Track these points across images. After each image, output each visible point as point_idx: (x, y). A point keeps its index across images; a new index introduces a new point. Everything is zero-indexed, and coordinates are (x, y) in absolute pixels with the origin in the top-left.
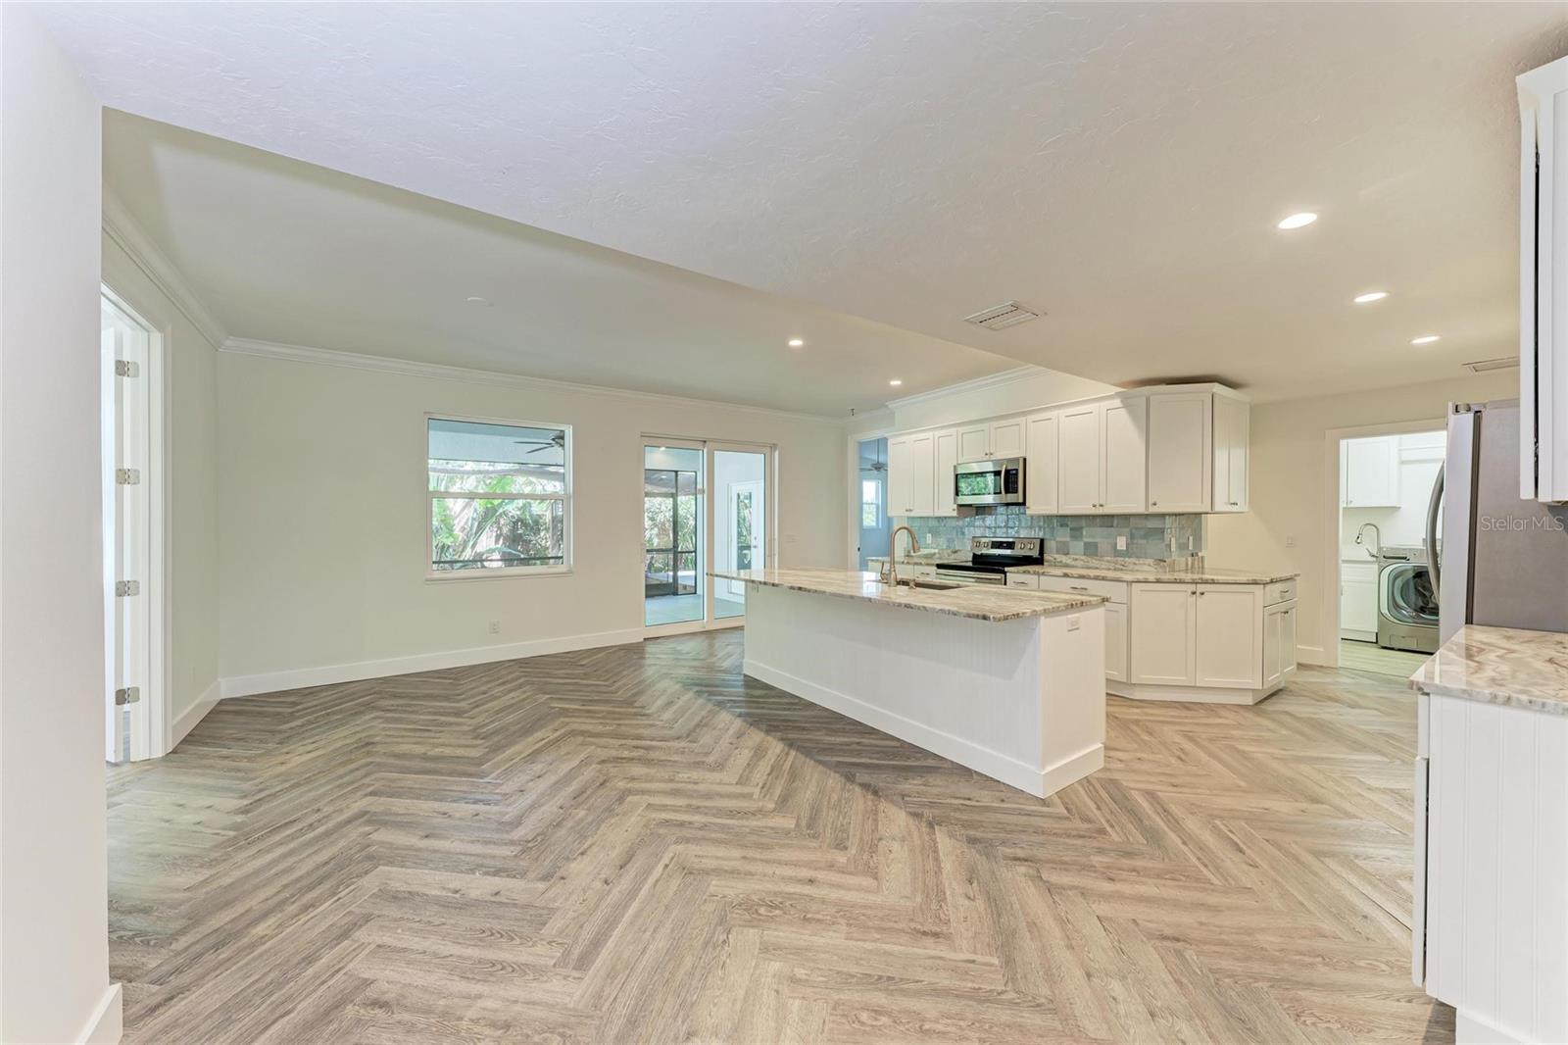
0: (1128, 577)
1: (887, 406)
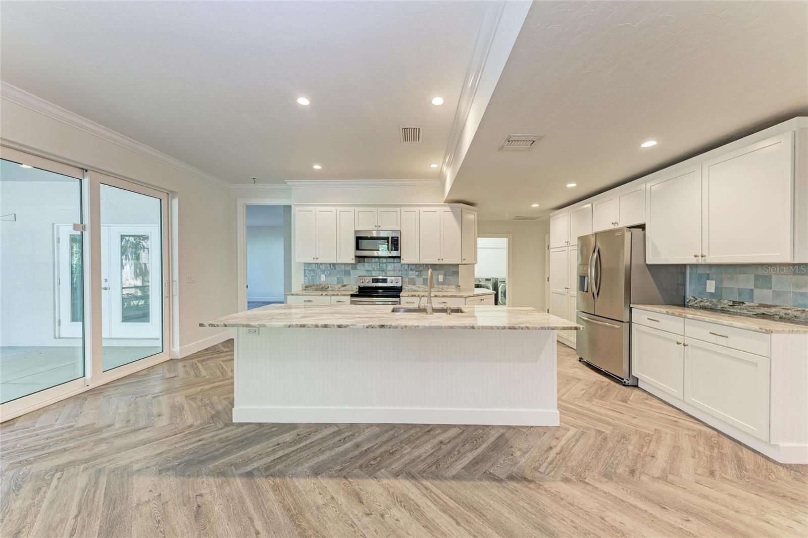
0: (466, 295)
1: (286, 183)
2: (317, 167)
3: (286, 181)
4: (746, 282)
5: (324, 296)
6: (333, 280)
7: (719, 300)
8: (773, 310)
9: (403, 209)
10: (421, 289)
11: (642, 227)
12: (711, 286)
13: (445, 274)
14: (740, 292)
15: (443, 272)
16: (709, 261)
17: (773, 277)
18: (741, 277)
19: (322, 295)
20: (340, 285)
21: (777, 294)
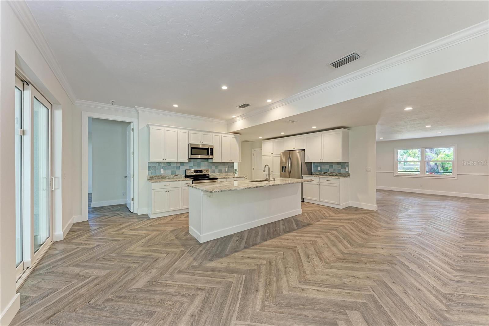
2: (176, 106)
3: (136, 107)
4: (327, 167)
5: (178, 181)
6: (169, 172)
7: (321, 173)
8: (333, 174)
9: (214, 134)
10: (218, 175)
11: (304, 150)
12: (319, 168)
13: (228, 167)
14: (326, 170)
15: (227, 166)
16: (323, 161)
17: (333, 166)
18: (326, 166)
19: (176, 181)
20: (173, 175)
21: (334, 170)
